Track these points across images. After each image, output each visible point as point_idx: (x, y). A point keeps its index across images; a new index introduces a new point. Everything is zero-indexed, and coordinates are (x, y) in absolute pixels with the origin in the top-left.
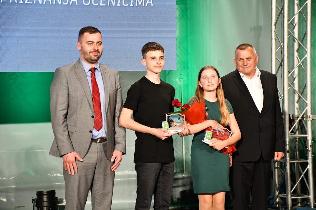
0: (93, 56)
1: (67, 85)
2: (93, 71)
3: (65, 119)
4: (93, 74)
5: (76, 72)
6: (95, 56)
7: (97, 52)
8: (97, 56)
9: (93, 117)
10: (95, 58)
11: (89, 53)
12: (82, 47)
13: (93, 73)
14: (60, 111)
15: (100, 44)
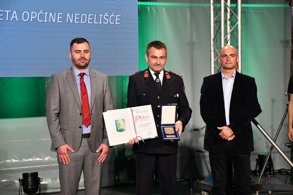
0: (81, 63)
1: (58, 89)
2: (82, 76)
4: (82, 79)
5: (67, 77)
6: (83, 63)
7: (84, 59)
8: (84, 63)
9: (81, 114)
10: (83, 64)
11: (78, 60)
12: (72, 56)
14: (52, 110)
15: (88, 52)
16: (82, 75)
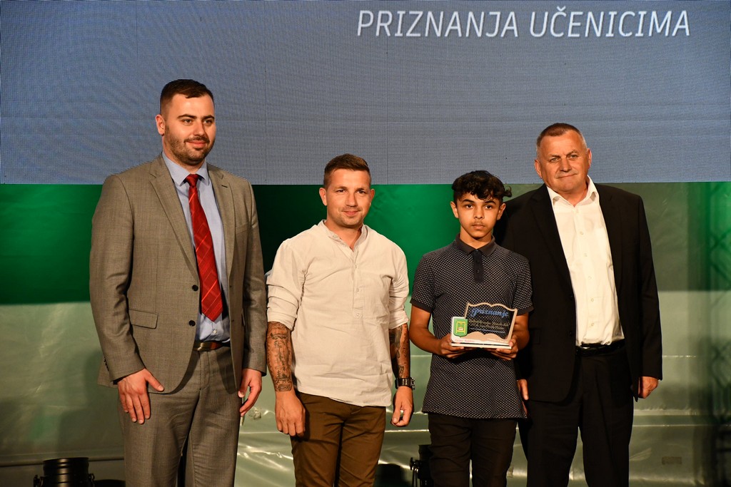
0: (194, 150)
1: (129, 217)
2: (193, 184)
3: (123, 296)
4: (193, 190)
5: (154, 185)
6: (197, 149)
7: (203, 141)
8: (202, 151)
9: (195, 288)
10: (198, 154)
11: (185, 142)
12: (167, 128)
13: (193, 187)
14: (113, 275)
15: (211, 122)
16: (193, 181)
